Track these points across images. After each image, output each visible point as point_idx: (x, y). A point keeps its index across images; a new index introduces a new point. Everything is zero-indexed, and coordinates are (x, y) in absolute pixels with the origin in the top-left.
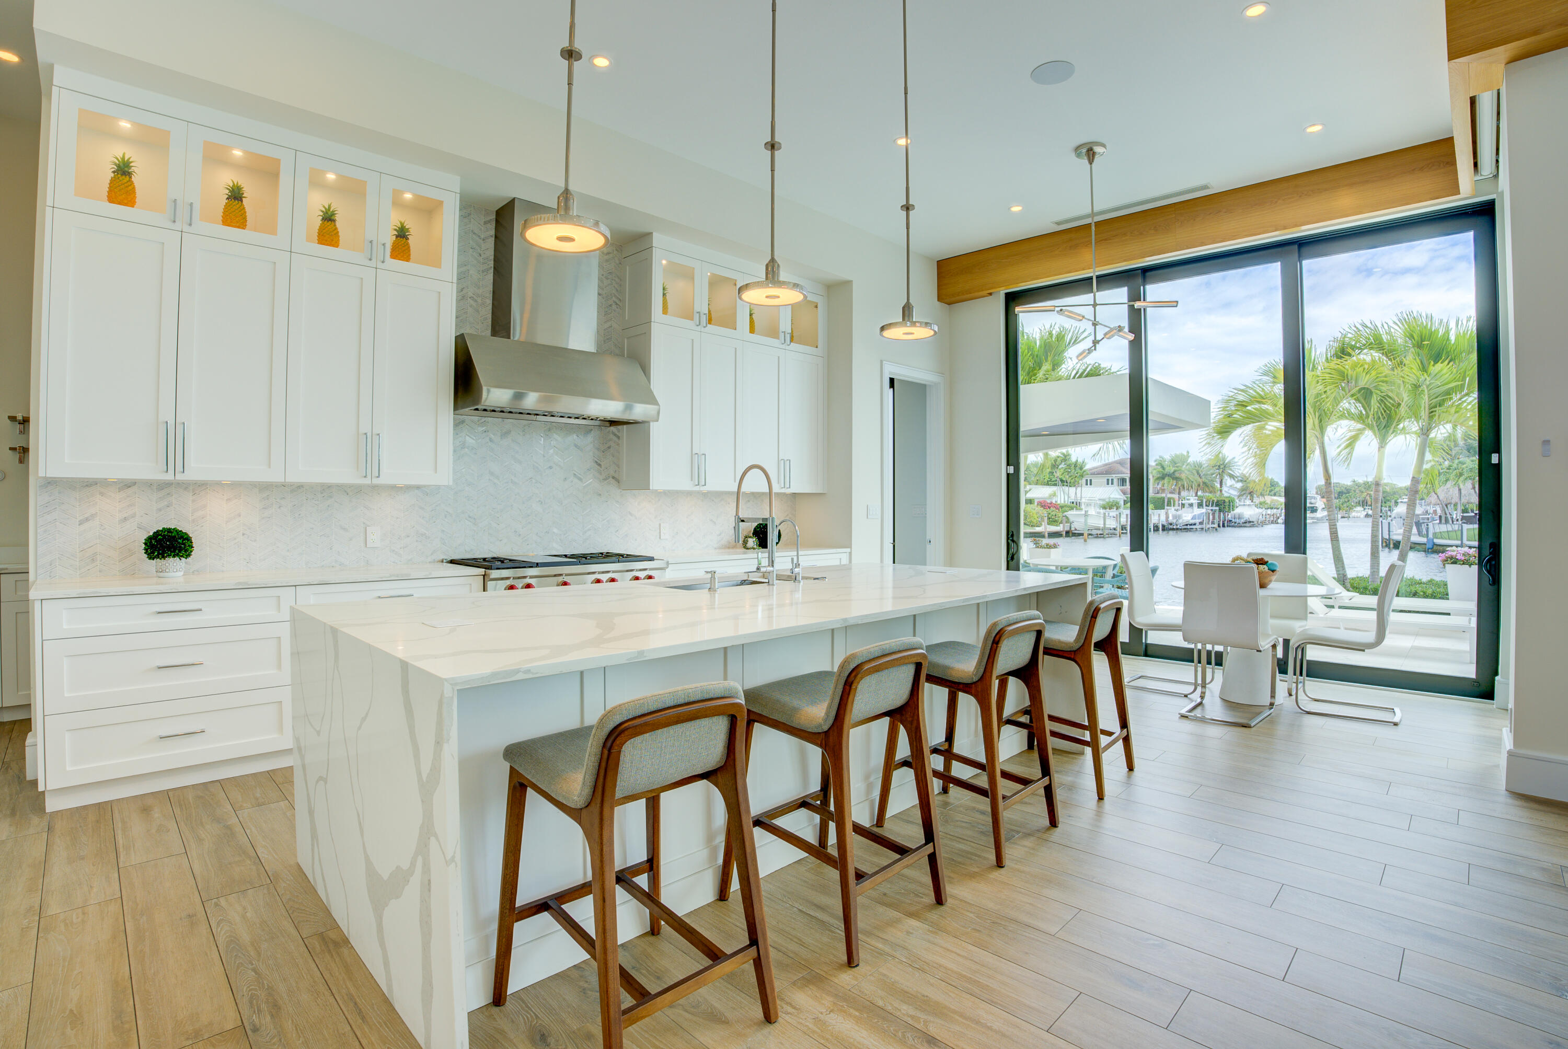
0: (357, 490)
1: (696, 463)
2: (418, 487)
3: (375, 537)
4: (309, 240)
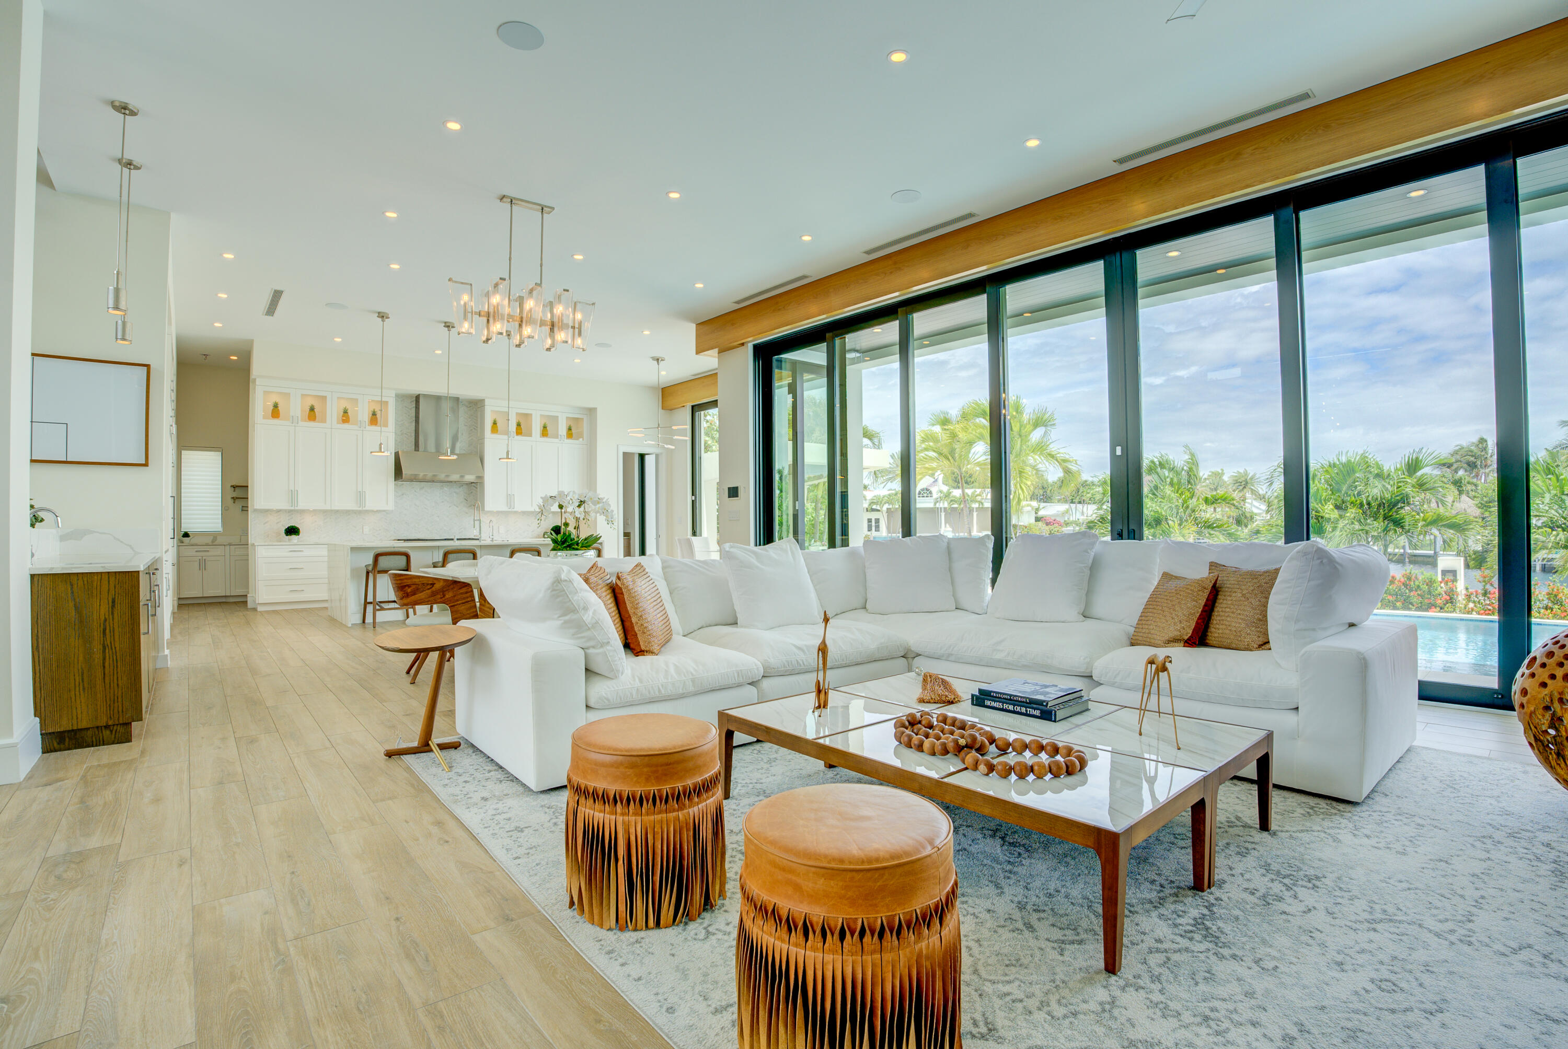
0: (360, 512)
1: (510, 498)
2: (384, 511)
3: (366, 529)
4: (338, 423)
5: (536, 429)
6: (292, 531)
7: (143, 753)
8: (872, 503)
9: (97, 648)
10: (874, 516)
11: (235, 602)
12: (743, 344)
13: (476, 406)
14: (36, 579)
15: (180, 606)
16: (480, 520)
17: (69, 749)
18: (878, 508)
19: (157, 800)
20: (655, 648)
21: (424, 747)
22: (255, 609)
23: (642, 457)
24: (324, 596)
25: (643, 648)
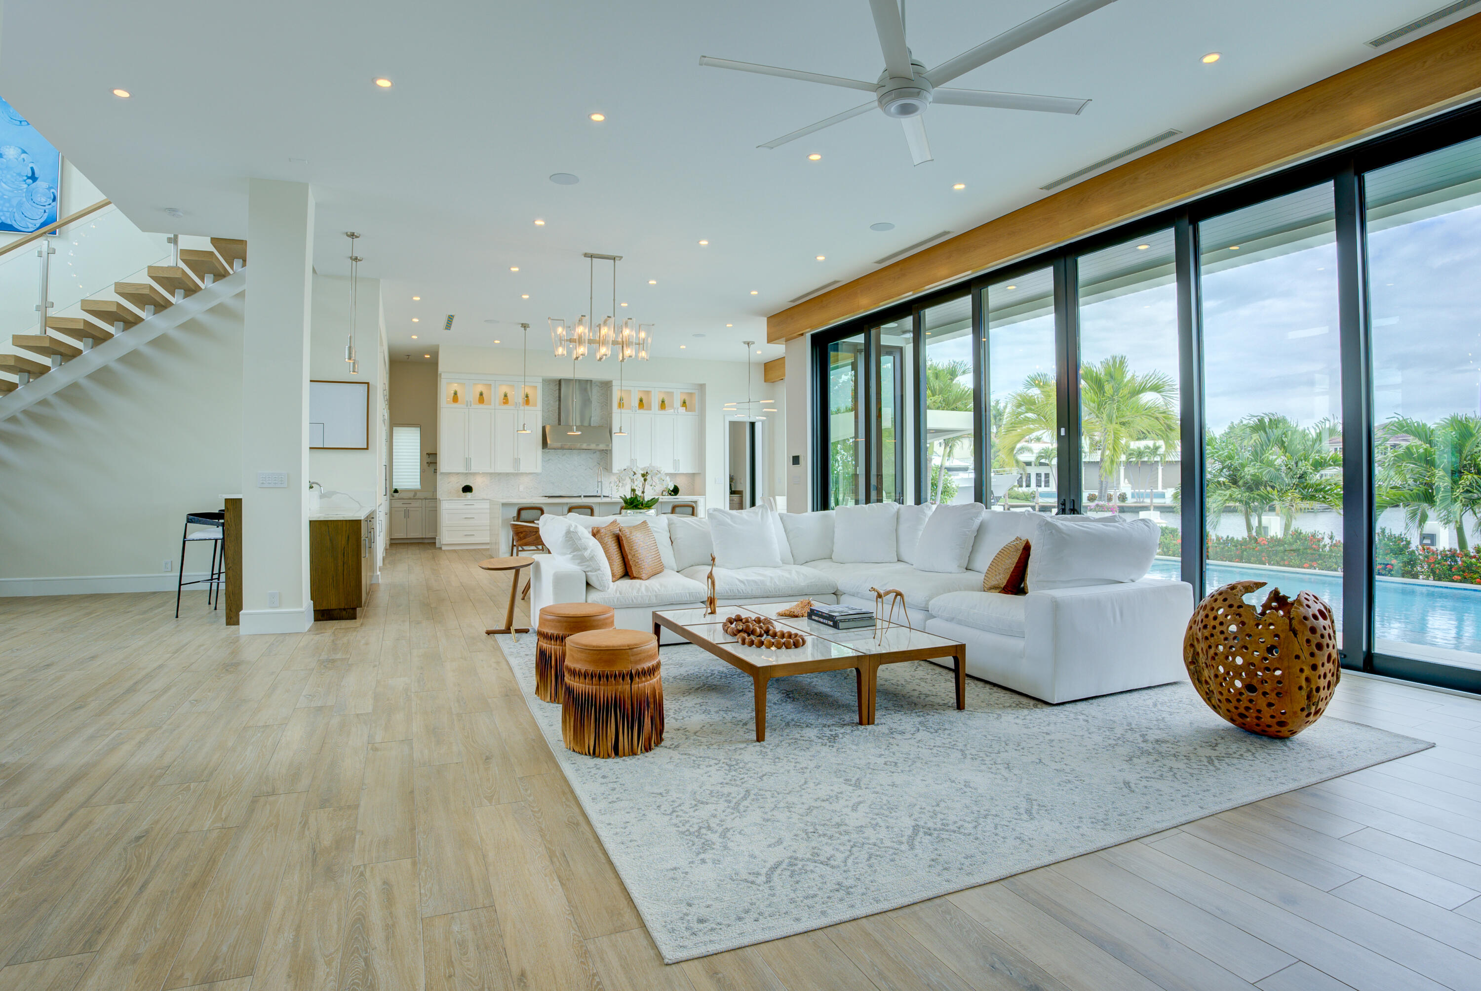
0: (516, 475)
1: (633, 463)
2: (534, 473)
4: (500, 405)
5: (655, 404)
6: (467, 489)
7: (362, 625)
8: (1040, 457)
9: (340, 563)
10: (1043, 470)
11: (428, 543)
12: (802, 335)
13: (606, 386)
14: (311, 523)
15: (391, 545)
16: (601, 482)
17: (326, 620)
18: (1047, 462)
19: (367, 644)
20: (644, 576)
21: (507, 631)
22: (440, 548)
23: (753, 425)
24: (487, 539)
25: (635, 575)
